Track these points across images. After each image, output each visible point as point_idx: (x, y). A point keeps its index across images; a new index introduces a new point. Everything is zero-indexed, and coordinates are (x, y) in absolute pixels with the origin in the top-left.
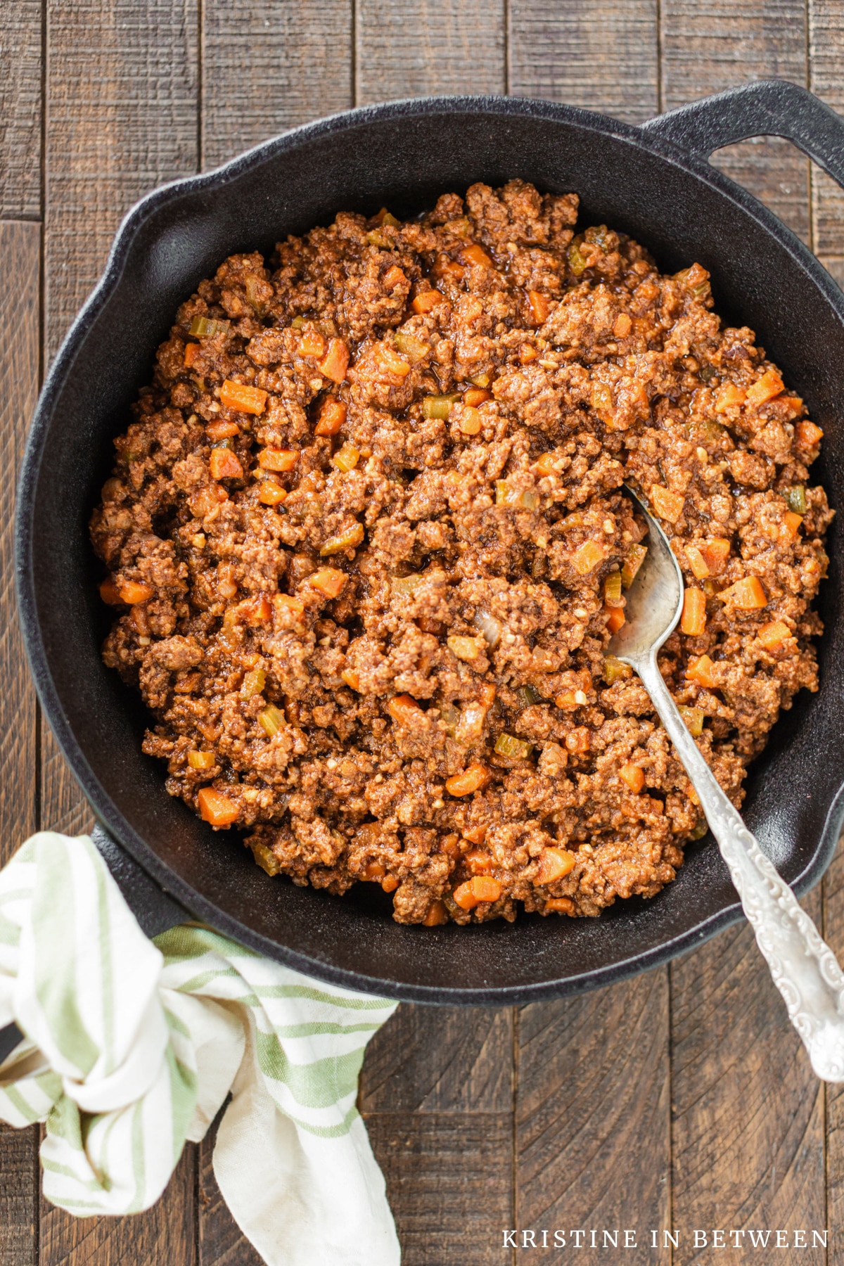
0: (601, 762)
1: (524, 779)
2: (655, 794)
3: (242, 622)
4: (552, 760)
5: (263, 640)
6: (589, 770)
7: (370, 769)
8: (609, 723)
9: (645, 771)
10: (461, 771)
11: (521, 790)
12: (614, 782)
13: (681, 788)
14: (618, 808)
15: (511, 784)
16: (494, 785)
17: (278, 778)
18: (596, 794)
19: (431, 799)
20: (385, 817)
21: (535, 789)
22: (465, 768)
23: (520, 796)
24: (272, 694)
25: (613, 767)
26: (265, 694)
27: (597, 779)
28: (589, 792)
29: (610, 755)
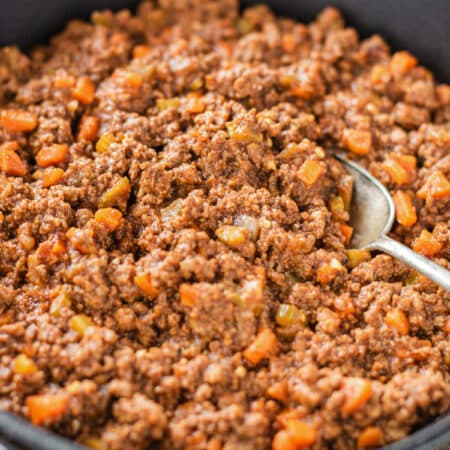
0: (368, 315)
1: (309, 339)
3: (42, 261)
4: (326, 320)
6: (360, 322)
9: (407, 314)
10: (253, 338)
11: (308, 348)
12: (384, 328)
13: (441, 324)
15: (298, 344)
17: (96, 366)
18: (372, 341)
19: (234, 367)
20: (196, 388)
21: (320, 342)
22: (256, 333)
23: (309, 352)
25: (380, 316)
27: (369, 330)
28: (366, 341)
29: (374, 308)
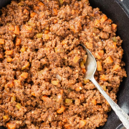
0: (87, 100)
1: (73, 107)
2: (100, 104)
3: (8, 87)
4: (77, 102)
5: (13, 90)
6: (85, 102)
7: (41, 112)
8: (87, 92)
9: (96, 100)
10: (59, 108)
11: (72, 110)
12: (91, 104)
13: (104, 102)
14: (93, 109)
15: (70, 108)
16: (66, 110)
17: (22, 118)
18: (88, 107)
19: (55, 115)
20: (46, 121)
21: (75, 109)
22: (60, 107)
23: (72, 111)
24: (18, 101)
25: (90, 101)
26: (16, 101)
27: (87, 104)
28: (86, 107)
29: (89, 98)
